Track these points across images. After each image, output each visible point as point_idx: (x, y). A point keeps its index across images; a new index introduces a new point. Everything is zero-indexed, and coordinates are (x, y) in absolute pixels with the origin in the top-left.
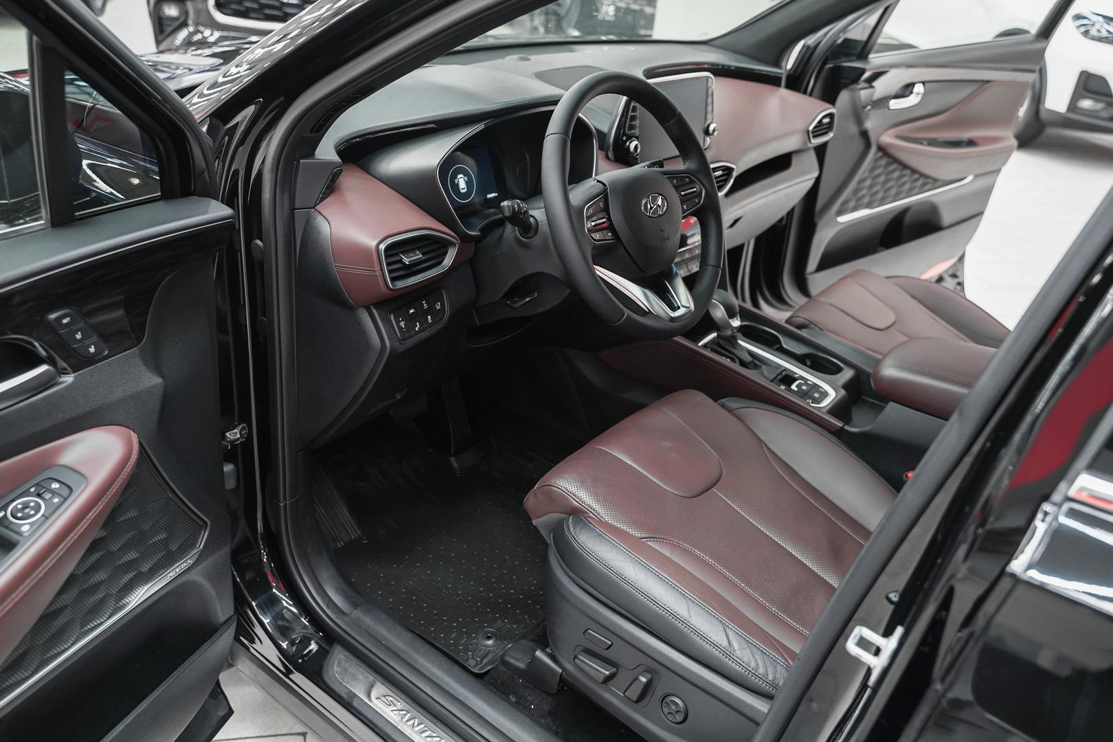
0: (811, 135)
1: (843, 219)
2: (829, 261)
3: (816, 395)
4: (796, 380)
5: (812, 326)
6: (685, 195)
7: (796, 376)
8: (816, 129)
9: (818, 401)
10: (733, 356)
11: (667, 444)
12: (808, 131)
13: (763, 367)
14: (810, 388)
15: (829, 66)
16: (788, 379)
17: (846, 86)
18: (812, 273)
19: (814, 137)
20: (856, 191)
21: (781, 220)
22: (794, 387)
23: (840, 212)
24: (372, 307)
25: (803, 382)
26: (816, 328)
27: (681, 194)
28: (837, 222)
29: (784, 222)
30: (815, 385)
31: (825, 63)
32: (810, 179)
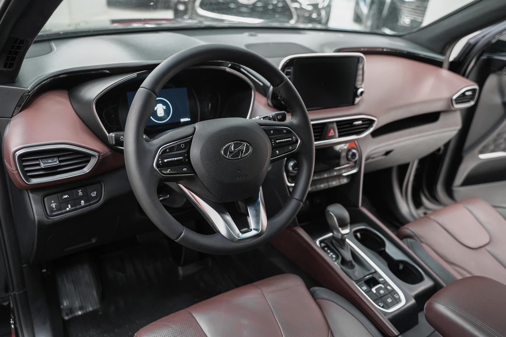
0: (454, 102)
1: (483, 156)
2: (470, 180)
3: (389, 300)
4: (378, 283)
5: (416, 238)
6: (279, 143)
7: (381, 280)
8: (458, 99)
9: (387, 306)
10: (339, 254)
11: (245, 322)
12: (452, 100)
13: (357, 267)
14: (387, 292)
15: (484, 57)
16: (372, 281)
17: (494, 72)
18: (457, 186)
19: (457, 103)
20: (495, 140)
21: (439, 150)
22: (374, 290)
23: (482, 152)
24: (29, 191)
25: (383, 286)
26: (418, 240)
27: (276, 142)
28: (479, 158)
29: (441, 152)
30: (393, 292)
31: (481, 55)
32: (455, 130)
